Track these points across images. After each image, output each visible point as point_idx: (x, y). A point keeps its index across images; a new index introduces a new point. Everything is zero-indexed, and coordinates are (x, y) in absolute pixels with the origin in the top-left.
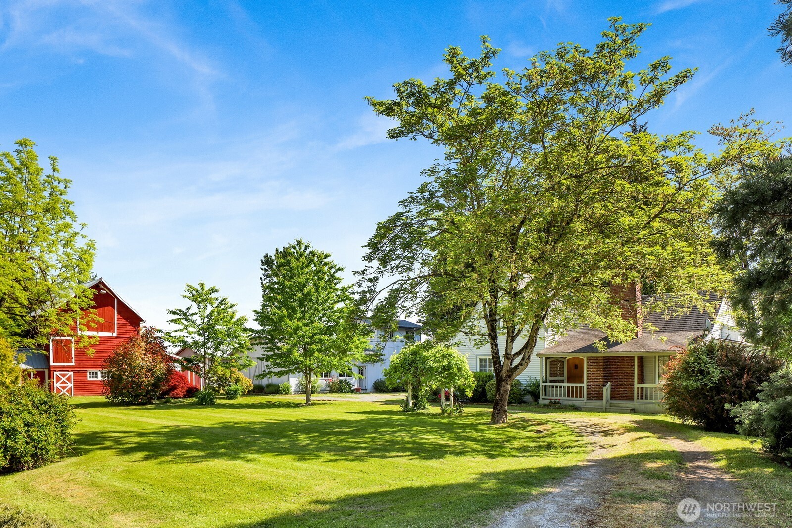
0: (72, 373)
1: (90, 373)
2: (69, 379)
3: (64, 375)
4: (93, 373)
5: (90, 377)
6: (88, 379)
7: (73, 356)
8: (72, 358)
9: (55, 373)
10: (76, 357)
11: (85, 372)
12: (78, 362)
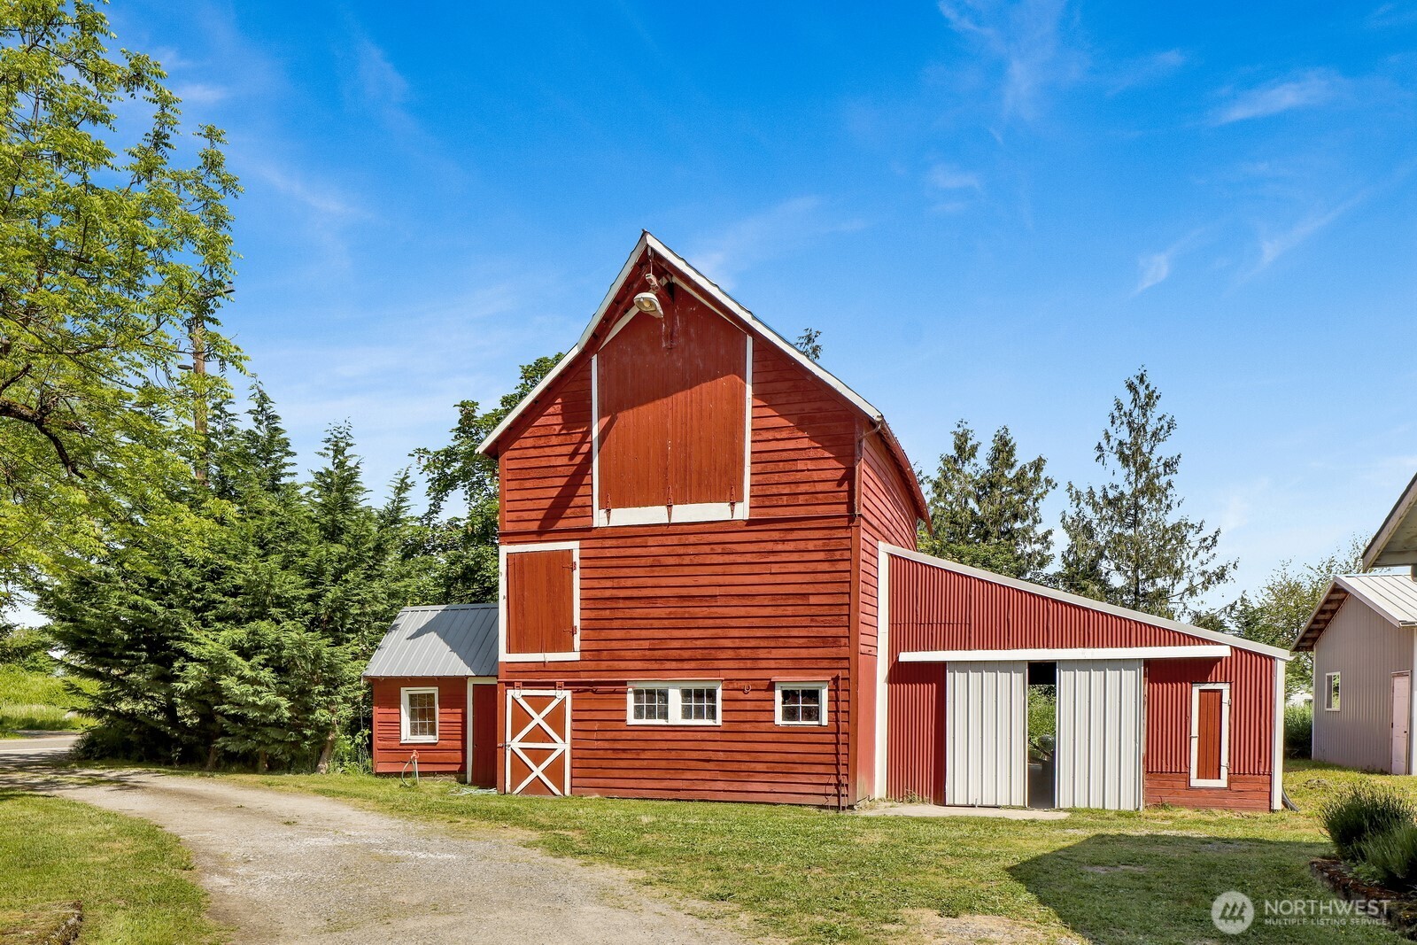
0: (567, 694)
1: (638, 693)
2: (556, 719)
3: (539, 703)
4: (651, 693)
5: (639, 714)
6: (631, 720)
7: (577, 622)
8: (573, 633)
9: (510, 693)
10: (590, 624)
11: (618, 688)
12: (594, 646)
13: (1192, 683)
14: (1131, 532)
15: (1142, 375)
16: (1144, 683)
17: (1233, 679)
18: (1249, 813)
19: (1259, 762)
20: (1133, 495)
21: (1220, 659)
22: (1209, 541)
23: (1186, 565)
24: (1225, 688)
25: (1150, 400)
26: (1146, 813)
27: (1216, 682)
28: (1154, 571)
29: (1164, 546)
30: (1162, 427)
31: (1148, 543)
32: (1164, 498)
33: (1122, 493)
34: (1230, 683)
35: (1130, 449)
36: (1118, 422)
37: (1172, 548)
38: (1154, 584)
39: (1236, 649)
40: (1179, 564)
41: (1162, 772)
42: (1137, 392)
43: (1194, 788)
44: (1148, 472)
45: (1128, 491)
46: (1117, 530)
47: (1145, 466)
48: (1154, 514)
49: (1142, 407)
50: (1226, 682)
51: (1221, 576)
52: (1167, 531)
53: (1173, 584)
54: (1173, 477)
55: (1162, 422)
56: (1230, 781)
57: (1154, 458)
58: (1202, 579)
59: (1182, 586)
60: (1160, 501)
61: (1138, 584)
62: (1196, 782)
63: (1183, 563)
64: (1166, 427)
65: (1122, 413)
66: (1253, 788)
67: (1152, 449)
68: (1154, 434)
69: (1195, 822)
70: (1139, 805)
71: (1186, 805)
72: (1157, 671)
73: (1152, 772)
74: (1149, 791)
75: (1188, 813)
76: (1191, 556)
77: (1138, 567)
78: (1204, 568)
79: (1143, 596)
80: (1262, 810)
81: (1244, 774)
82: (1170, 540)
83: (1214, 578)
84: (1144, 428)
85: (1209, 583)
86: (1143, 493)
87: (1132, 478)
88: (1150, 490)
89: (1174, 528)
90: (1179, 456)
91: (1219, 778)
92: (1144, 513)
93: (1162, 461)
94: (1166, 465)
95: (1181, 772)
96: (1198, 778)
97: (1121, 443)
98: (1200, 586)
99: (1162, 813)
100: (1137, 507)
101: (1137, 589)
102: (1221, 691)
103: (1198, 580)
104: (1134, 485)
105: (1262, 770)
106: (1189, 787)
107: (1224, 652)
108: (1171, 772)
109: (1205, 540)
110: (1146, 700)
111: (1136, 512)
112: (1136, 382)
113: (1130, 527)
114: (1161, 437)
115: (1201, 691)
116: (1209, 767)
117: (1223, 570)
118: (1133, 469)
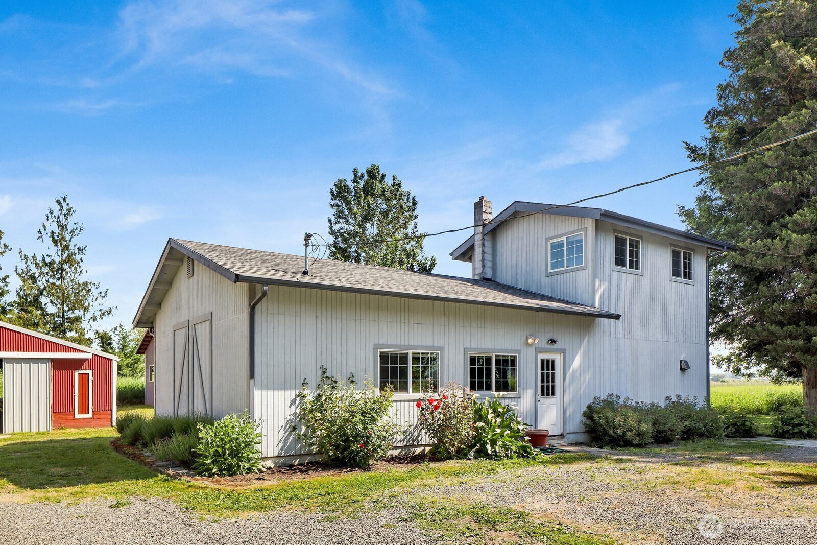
13: (75, 370)
14: (58, 283)
15: (65, 198)
16: (51, 370)
17: (94, 368)
18: (102, 428)
19: (106, 405)
20: (60, 262)
21: (88, 359)
22: (103, 294)
23: (91, 305)
24: (90, 372)
25: (69, 212)
26: (53, 432)
27: (86, 370)
28: (73, 306)
29: (78, 293)
30: (76, 228)
31: (69, 291)
32: (78, 267)
33: (53, 260)
34: (93, 370)
35: (58, 237)
36: (51, 220)
37: (83, 295)
38: (73, 312)
39: (95, 355)
40: (86, 304)
41: (61, 412)
42: (62, 206)
43: (77, 419)
44: (69, 251)
45: (57, 260)
46: (51, 281)
47: (66, 248)
48: (73, 275)
49: (65, 215)
50: (90, 370)
51: (109, 313)
52: (80, 285)
53: (84, 314)
54: (83, 257)
55: (76, 226)
56: (93, 415)
57: (72, 243)
58: (100, 313)
59: (89, 315)
60: (76, 269)
61: (63, 312)
62: (77, 416)
63: (89, 304)
64: (79, 229)
65: (53, 215)
66: (104, 417)
67: (71, 239)
68: (72, 232)
69: (75, 433)
70: (49, 428)
71: (74, 427)
72: (57, 364)
73: (56, 412)
74: (55, 421)
75: (73, 430)
76: (94, 300)
77: (63, 302)
78: (101, 307)
79: (67, 319)
80: (108, 426)
81: (100, 411)
82: (82, 290)
83: (106, 313)
84: (66, 227)
85: (103, 315)
86: (66, 262)
87: (60, 253)
88: (69, 260)
89: (85, 284)
90: (86, 246)
91: (88, 413)
92: (67, 273)
93: (77, 247)
94: (79, 249)
95: (70, 412)
96: (79, 414)
97: (52, 232)
98: (99, 317)
99: (61, 431)
100: (63, 270)
101: (63, 315)
102: (89, 374)
103: (98, 314)
104: (61, 257)
105: (107, 409)
106: (74, 419)
107: (89, 356)
108: (65, 412)
109: (101, 293)
110: (52, 378)
111: (62, 272)
112: (62, 201)
113: (59, 280)
114: (76, 234)
115: (79, 374)
116: (84, 409)
117: (111, 310)
118: (60, 248)
